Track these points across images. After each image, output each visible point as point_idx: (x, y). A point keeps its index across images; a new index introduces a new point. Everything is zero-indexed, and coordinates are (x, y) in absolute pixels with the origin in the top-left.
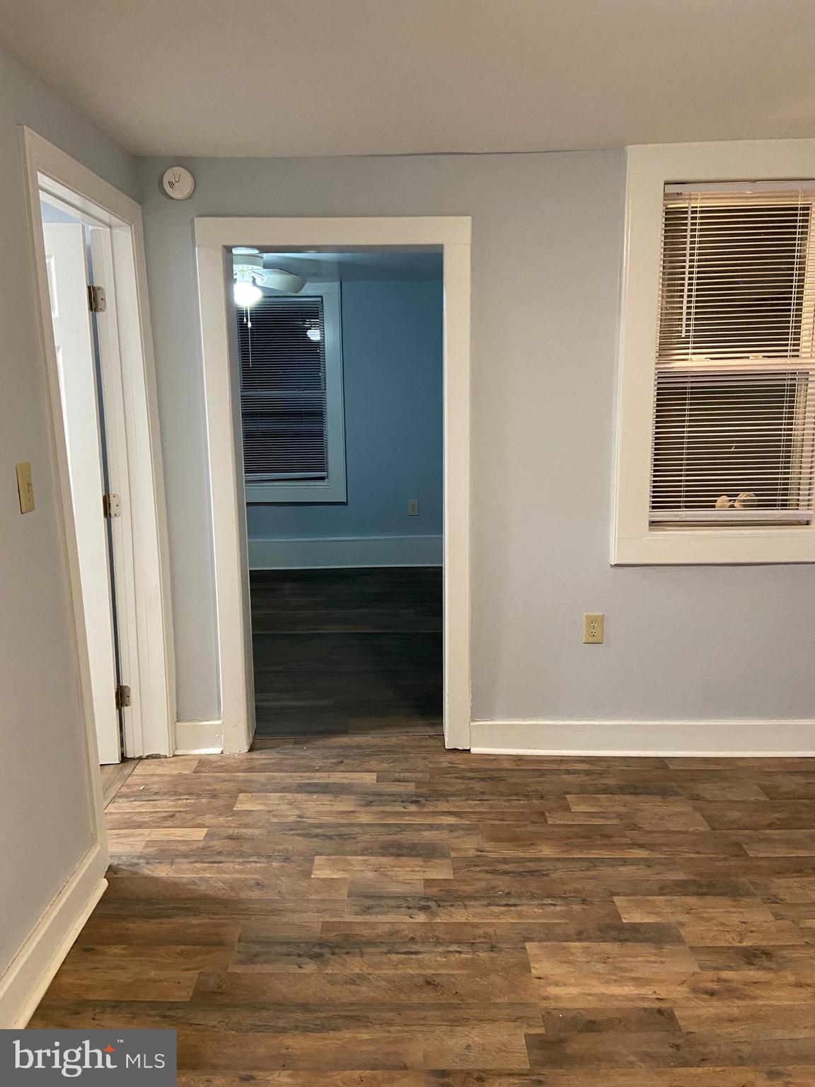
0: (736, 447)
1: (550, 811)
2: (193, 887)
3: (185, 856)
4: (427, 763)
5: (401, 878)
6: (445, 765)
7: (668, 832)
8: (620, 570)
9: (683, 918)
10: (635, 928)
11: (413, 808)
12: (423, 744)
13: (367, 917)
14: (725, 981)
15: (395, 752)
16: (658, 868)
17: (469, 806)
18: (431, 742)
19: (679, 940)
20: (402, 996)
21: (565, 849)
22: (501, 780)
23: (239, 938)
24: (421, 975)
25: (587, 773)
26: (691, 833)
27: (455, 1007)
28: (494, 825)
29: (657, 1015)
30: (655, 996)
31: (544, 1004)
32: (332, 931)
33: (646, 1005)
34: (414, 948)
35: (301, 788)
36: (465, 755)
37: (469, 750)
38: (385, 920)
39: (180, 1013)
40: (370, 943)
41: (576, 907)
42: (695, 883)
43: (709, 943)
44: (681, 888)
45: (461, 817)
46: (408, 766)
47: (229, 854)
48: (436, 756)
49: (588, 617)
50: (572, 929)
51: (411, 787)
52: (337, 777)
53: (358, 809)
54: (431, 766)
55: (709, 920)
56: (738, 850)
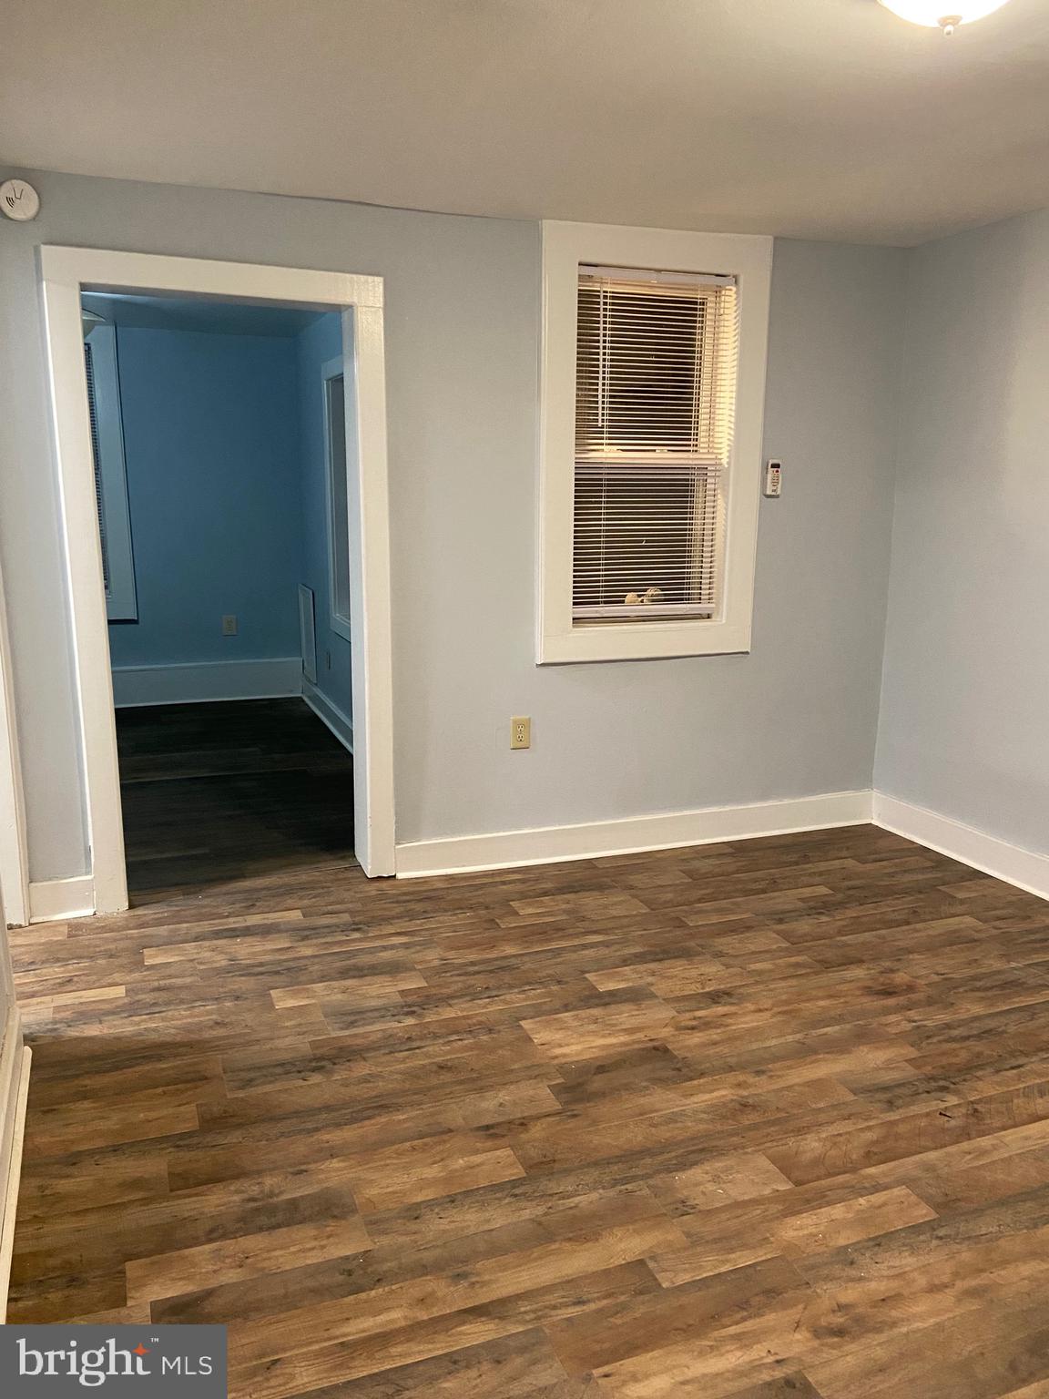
0: (647, 541)
1: (501, 917)
2: (141, 1038)
3: (113, 1013)
4: (353, 894)
5: (374, 994)
6: (374, 893)
7: (614, 917)
8: (545, 670)
9: (650, 979)
10: (611, 993)
11: (356, 935)
12: (341, 877)
13: (355, 1029)
14: (700, 1018)
15: (313, 889)
16: (616, 947)
17: (417, 925)
18: (349, 874)
19: (653, 996)
20: (421, 1082)
21: (526, 945)
22: (438, 898)
23: (224, 1070)
24: (433, 1063)
25: (523, 881)
26: (635, 916)
27: (474, 1080)
28: (448, 937)
29: (654, 1051)
30: (647, 1039)
31: (556, 1062)
32: (322, 1047)
33: (641, 1046)
34: (415, 1044)
35: (218, 935)
36: (391, 882)
37: (395, 876)
38: (376, 1029)
39: (195, 1140)
40: (368, 1049)
41: (555, 988)
42: (650, 953)
43: (678, 994)
44: (640, 958)
45: (412, 935)
46: (332, 899)
47: (168, 1003)
48: (360, 887)
49: (515, 722)
50: (557, 1004)
51: (346, 918)
52: (254, 920)
53: (296, 944)
54: (358, 896)
55: (672, 977)
56: (679, 923)
